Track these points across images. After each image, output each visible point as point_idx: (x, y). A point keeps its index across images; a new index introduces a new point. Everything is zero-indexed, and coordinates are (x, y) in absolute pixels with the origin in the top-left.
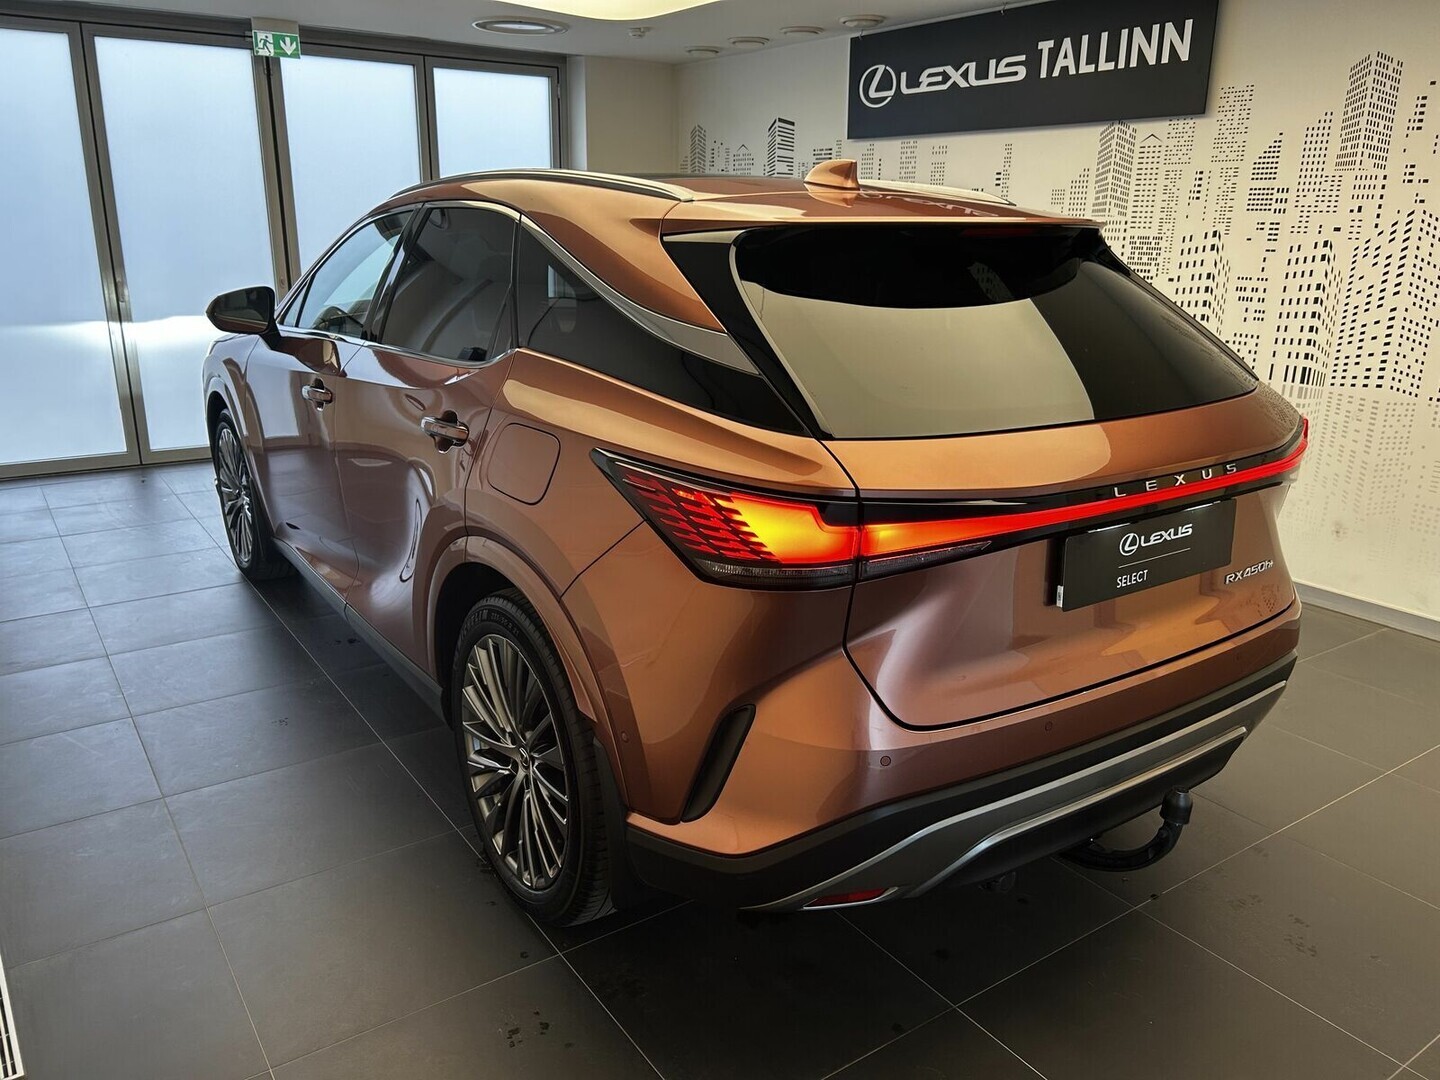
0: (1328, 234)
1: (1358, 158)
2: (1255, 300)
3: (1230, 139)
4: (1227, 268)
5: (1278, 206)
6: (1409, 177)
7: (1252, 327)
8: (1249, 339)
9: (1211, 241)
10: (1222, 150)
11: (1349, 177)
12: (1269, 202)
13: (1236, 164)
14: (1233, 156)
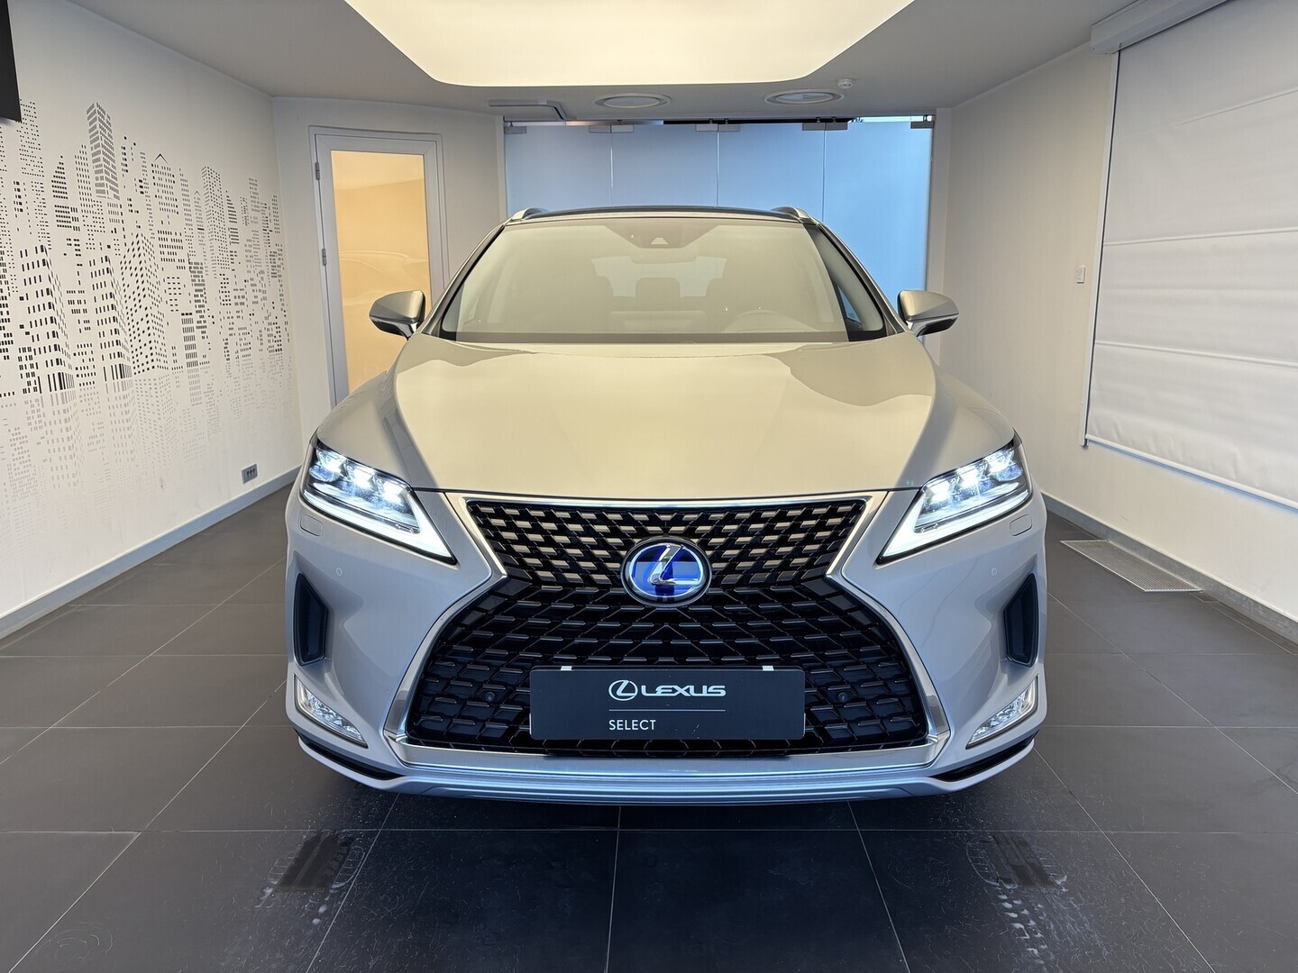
0: (106, 252)
1: (105, 188)
2: (82, 311)
3: (29, 153)
4: (57, 283)
5: (74, 224)
6: (131, 208)
7: (86, 337)
8: (86, 349)
9: (42, 256)
10: (28, 162)
11: (105, 202)
12: (69, 220)
13: (39, 179)
14: (36, 171)
